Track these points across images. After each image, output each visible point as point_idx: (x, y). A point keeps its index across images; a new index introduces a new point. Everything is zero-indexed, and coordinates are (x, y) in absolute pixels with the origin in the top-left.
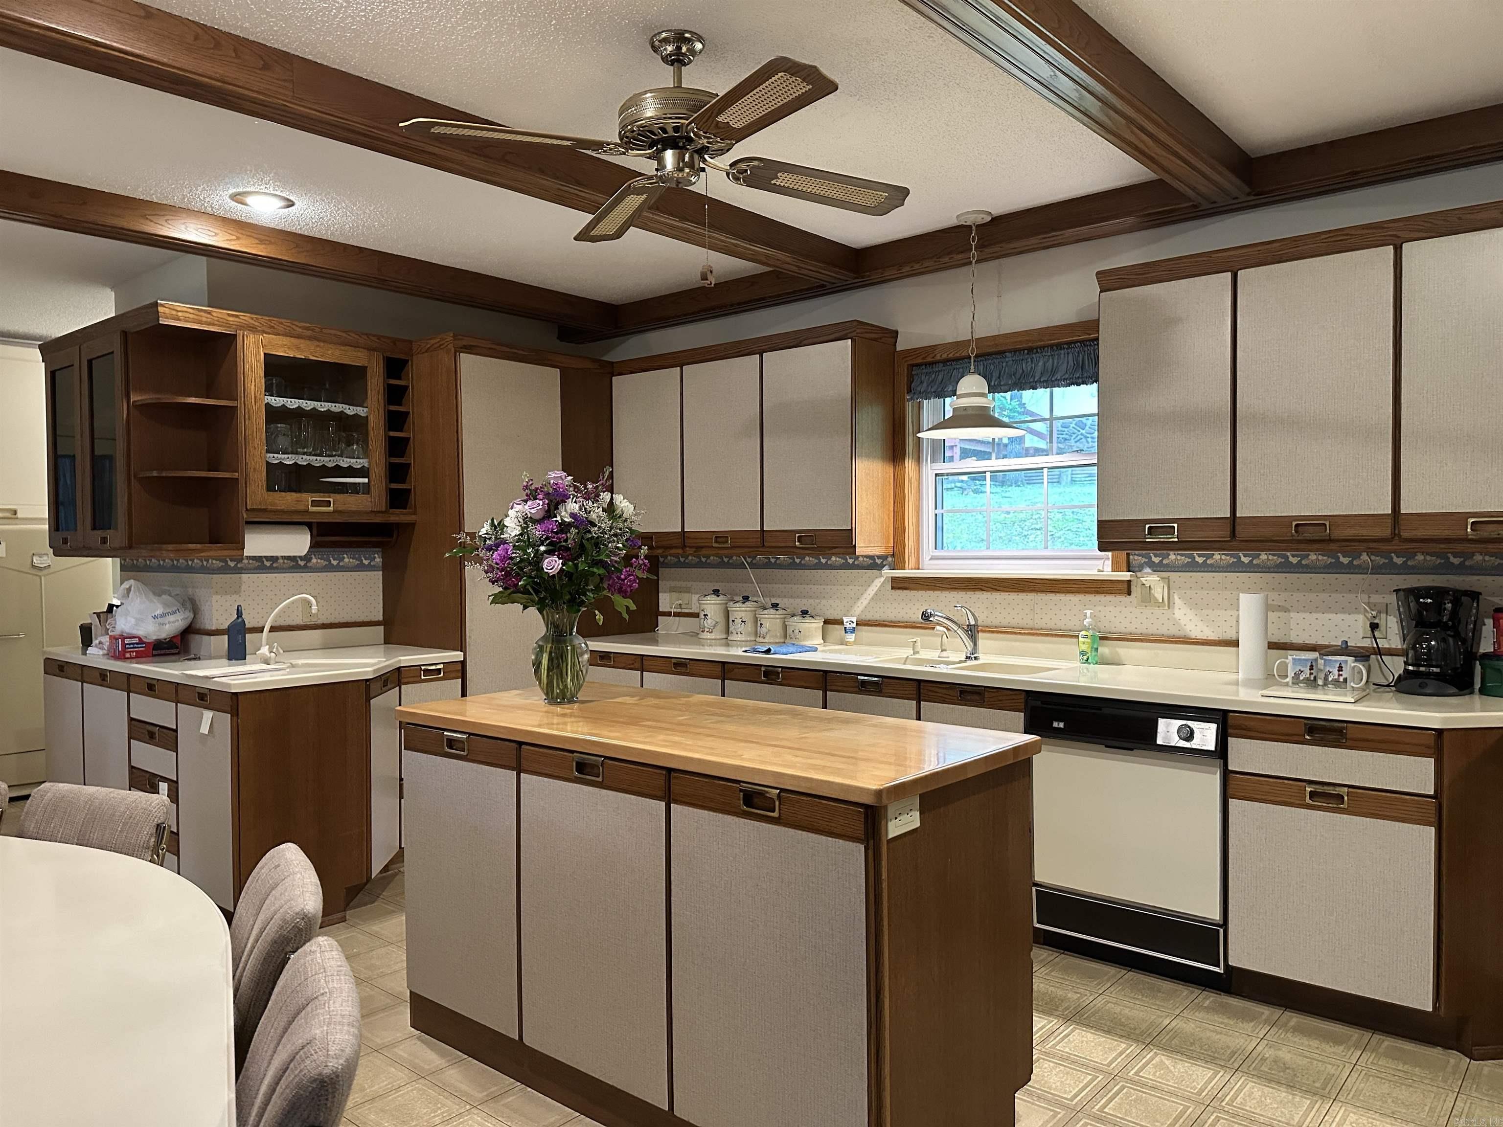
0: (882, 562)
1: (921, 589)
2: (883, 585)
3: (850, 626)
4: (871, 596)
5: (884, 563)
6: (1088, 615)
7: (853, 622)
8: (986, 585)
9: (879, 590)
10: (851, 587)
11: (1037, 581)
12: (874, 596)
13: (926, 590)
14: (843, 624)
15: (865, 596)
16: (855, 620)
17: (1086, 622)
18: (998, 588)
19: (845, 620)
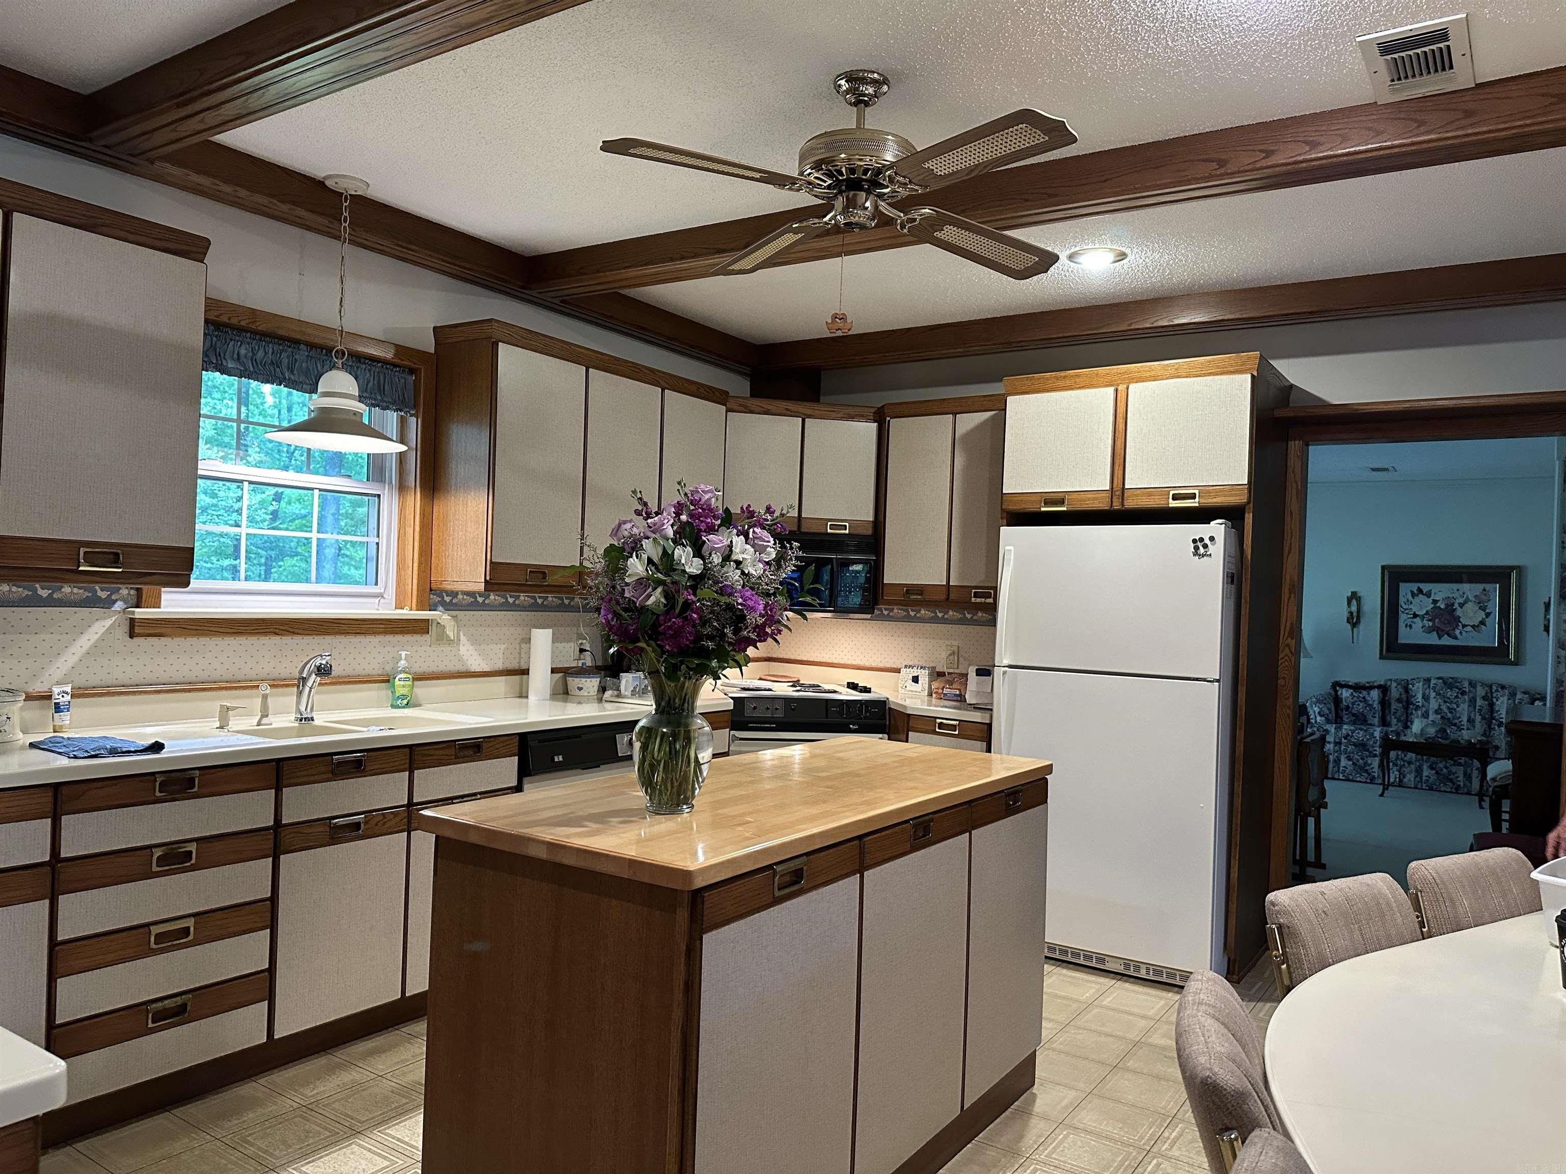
0: (109, 596)
1: (180, 636)
2: (109, 631)
3: (64, 699)
4: (84, 650)
5: (113, 597)
6: (403, 656)
7: (67, 693)
8: (282, 628)
9: (102, 639)
10: (43, 636)
11: (342, 622)
12: (90, 648)
13: (186, 636)
14: (49, 697)
15: (73, 649)
16: (68, 689)
17: (403, 663)
18: (296, 631)
19: (56, 690)
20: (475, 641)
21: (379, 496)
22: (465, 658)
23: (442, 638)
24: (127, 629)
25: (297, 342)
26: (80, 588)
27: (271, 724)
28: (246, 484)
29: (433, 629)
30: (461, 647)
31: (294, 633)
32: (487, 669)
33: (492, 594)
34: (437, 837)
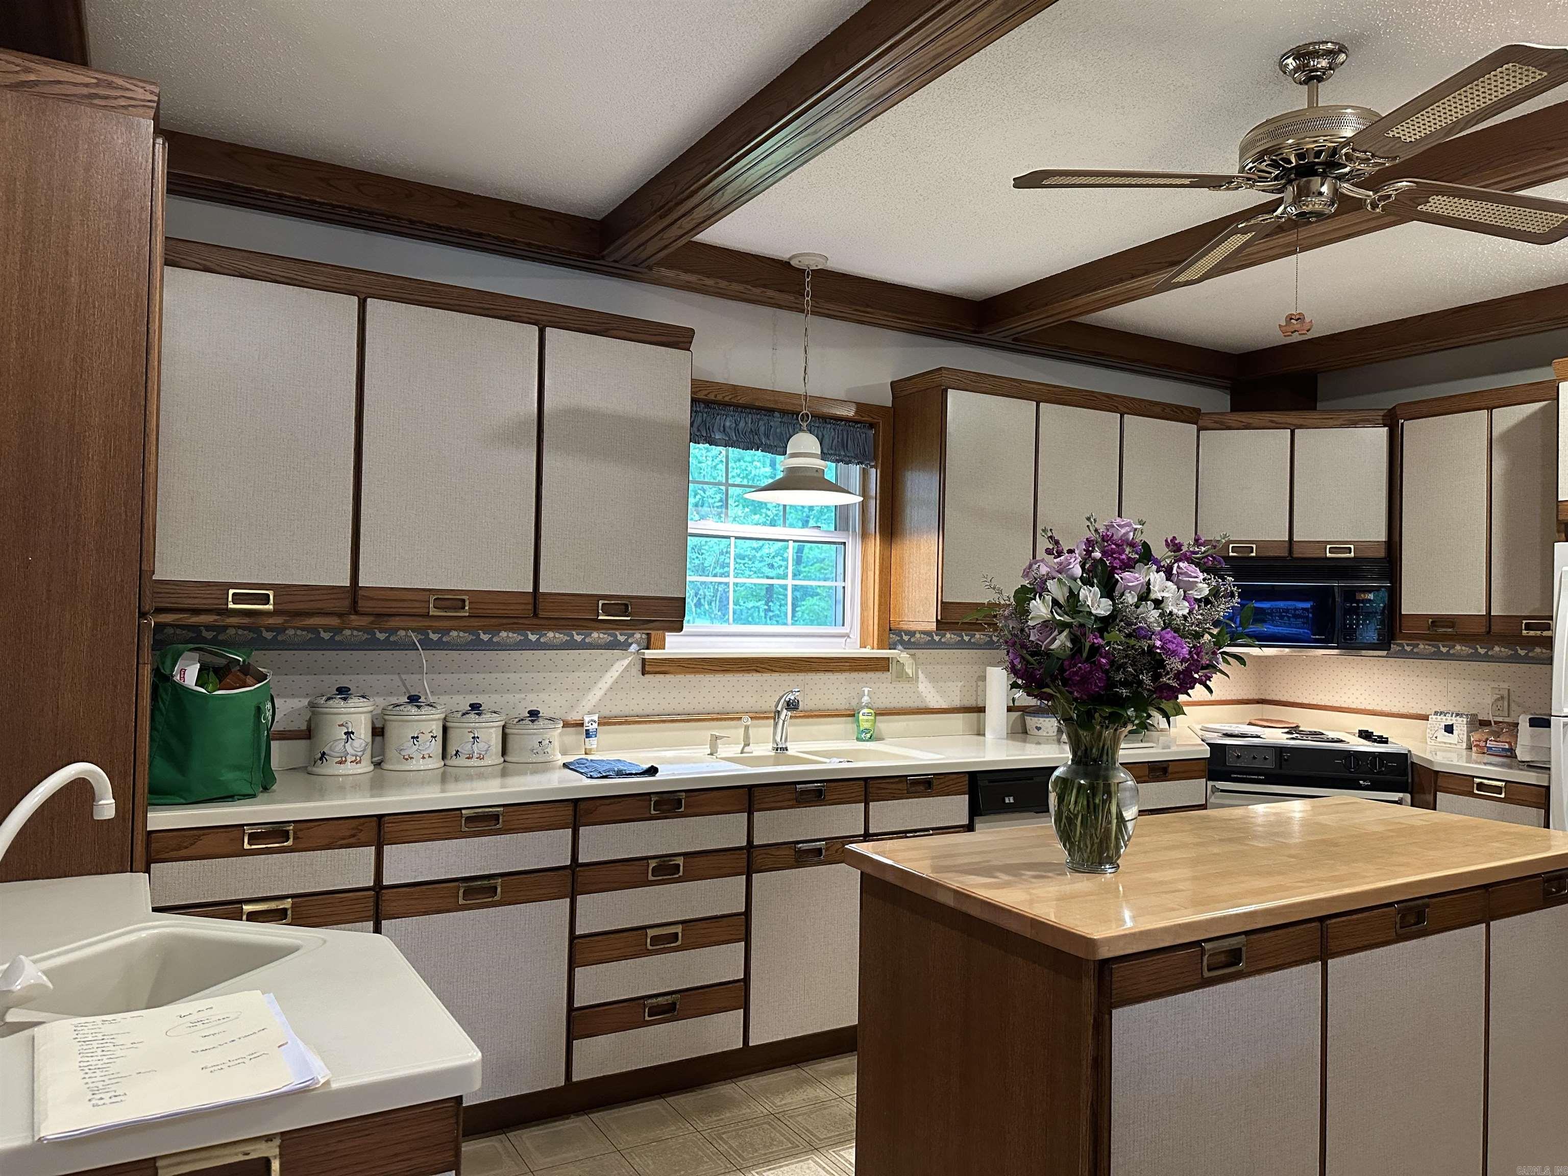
0: (627, 640)
1: (680, 673)
2: (626, 669)
3: (593, 727)
4: (608, 686)
5: (630, 641)
6: (866, 693)
7: (595, 722)
9: (621, 676)
10: (577, 674)
11: (813, 660)
12: (612, 684)
13: (685, 673)
14: (582, 725)
15: (600, 685)
16: (596, 718)
17: (866, 699)
18: (774, 669)
19: (587, 719)
20: (933, 679)
21: (844, 543)
22: (924, 695)
23: (902, 675)
24: (639, 667)
25: (771, 411)
26: (604, 634)
27: (752, 753)
28: (733, 539)
29: (893, 667)
30: (920, 685)
31: (772, 670)
32: (944, 706)
33: (948, 633)
34: (862, 873)
